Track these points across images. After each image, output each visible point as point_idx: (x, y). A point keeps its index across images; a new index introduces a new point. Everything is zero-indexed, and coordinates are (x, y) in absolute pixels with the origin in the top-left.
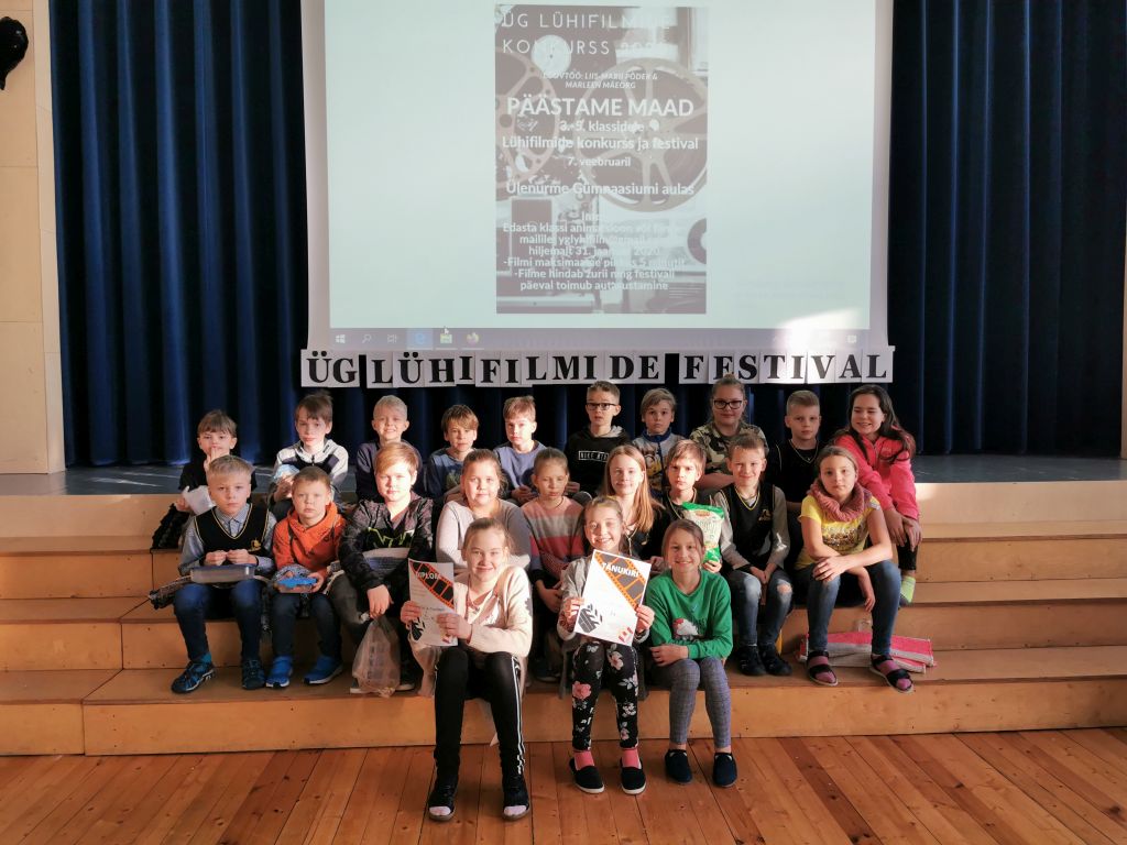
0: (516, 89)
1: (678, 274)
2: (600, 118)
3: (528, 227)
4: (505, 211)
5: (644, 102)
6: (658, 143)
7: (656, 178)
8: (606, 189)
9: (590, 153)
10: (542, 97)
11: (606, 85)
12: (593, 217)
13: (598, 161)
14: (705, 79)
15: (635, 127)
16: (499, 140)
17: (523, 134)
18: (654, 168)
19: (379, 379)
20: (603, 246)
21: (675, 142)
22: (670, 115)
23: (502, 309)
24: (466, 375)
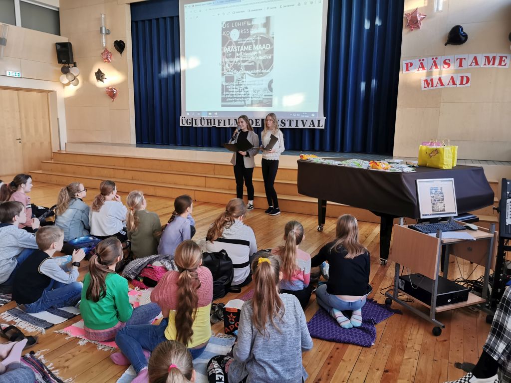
0: (226, 45)
1: (265, 95)
2: (247, 51)
3: (229, 83)
4: (224, 79)
5: (257, 46)
6: (261, 58)
7: (260, 68)
8: (248, 72)
9: (244, 62)
10: (232, 46)
11: (248, 42)
12: (244, 80)
13: (246, 64)
14: (273, 37)
15: (255, 53)
16: (222, 60)
17: (228, 57)
18: (260, 64)
19: (196, 125)
20: (246, 88)
21: (265, 57)
22: (264, 49)
23: (223, 106)
24: (214, 124)
